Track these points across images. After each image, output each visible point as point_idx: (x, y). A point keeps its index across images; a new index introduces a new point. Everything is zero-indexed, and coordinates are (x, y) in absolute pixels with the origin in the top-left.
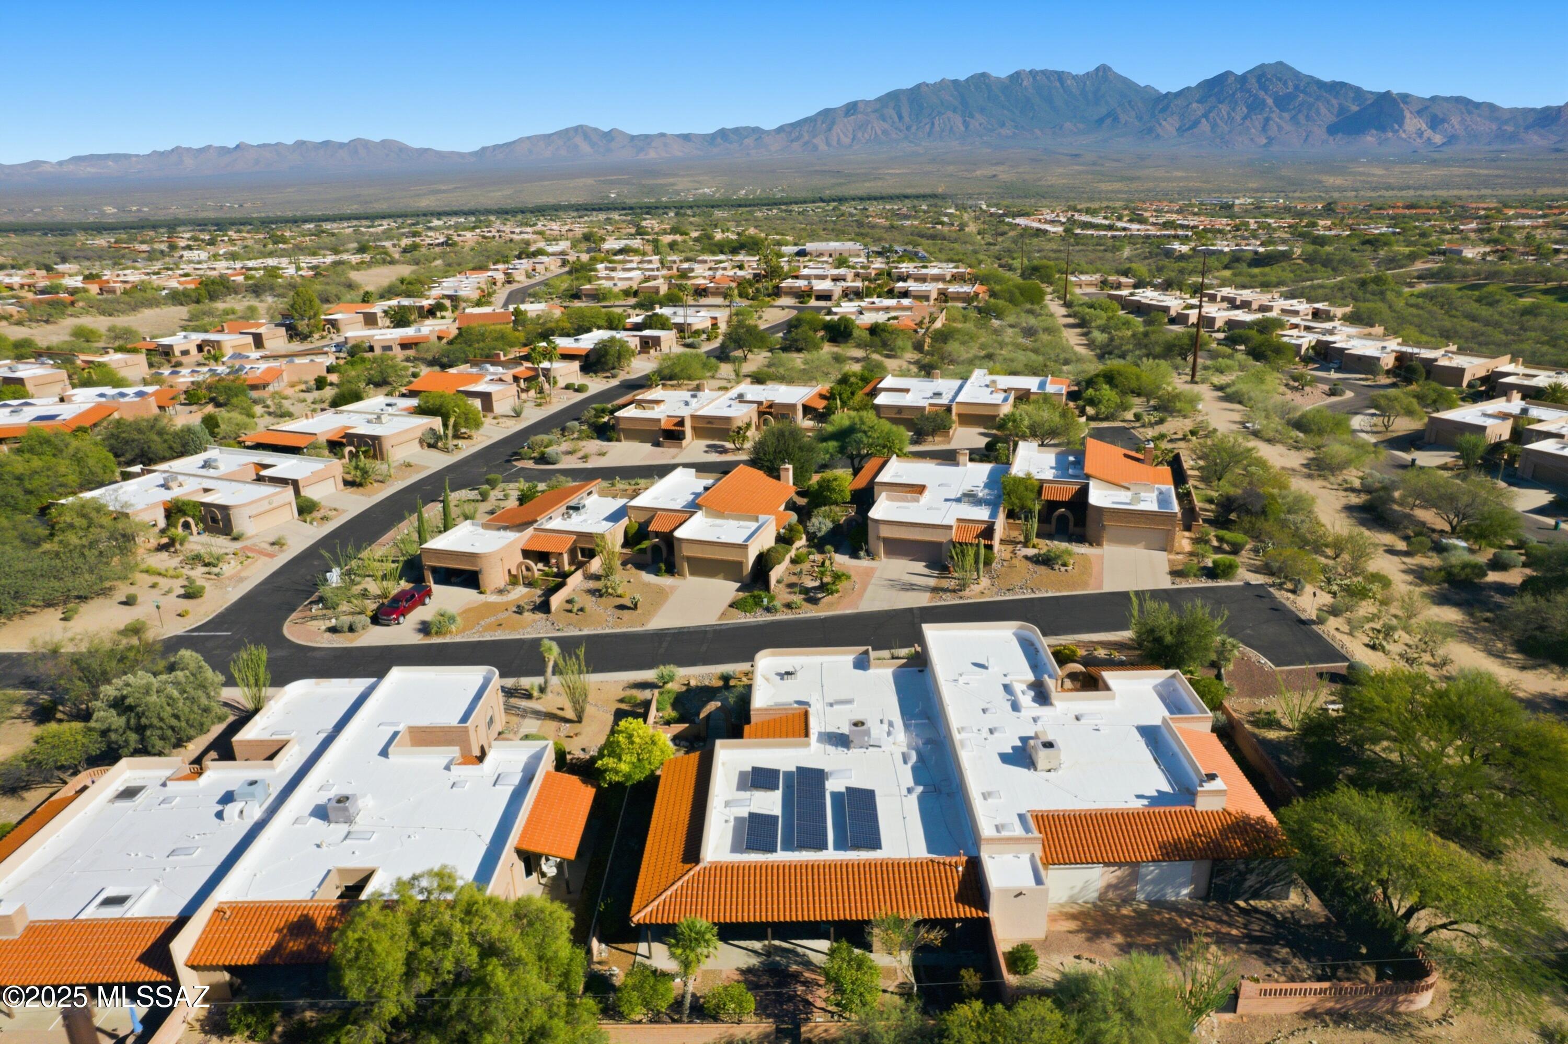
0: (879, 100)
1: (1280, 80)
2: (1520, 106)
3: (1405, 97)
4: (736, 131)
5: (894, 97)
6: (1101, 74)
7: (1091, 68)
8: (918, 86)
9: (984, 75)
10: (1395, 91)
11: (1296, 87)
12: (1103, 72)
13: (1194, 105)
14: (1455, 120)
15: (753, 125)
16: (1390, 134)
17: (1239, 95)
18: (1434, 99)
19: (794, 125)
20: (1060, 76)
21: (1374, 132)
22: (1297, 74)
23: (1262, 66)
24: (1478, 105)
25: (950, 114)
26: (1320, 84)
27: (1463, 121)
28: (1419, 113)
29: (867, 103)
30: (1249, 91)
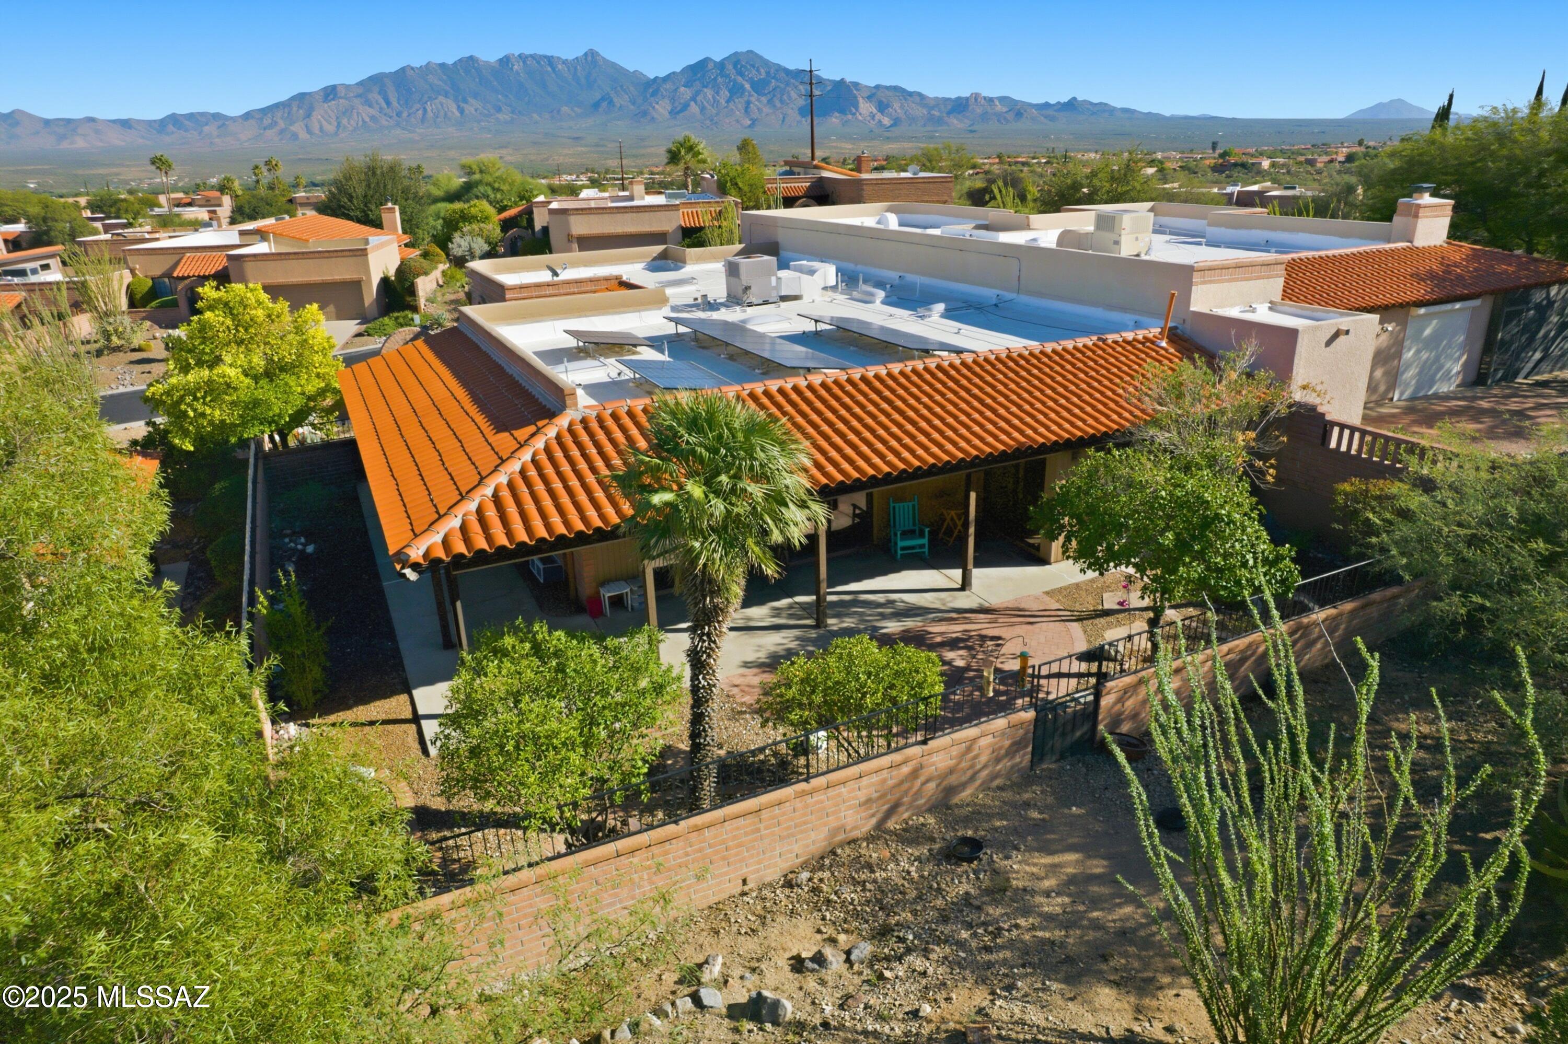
0: (361, 84)
1: (753, 66)
2: (940, 96)
3: (856, 85)
4: (191, 116)
5: (377, 80)
6: (590, 58)
7: (580, 53)
8: (403, 69)
9: (471, 58)
10: (849, 79)
11: (768, 73)
12: (591, 57)
13: (682, 89)
14: (896, 105)
15: (212, 111)
16: (850, 117)
17: (719, 79)
18: (877, 87)
19: (264, 111)
20: (550, 60)
21: (837, 114)
22: (766, 63)
23: (736, 54)
24: (911, 94)
25: (441, 98)
26: (787, 71)
27: (902, 107)
28: (869, 98)
29: (347, 87)
30: (728, 76)
